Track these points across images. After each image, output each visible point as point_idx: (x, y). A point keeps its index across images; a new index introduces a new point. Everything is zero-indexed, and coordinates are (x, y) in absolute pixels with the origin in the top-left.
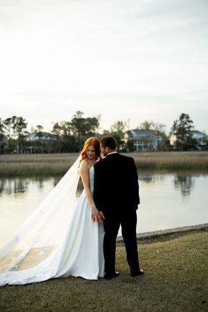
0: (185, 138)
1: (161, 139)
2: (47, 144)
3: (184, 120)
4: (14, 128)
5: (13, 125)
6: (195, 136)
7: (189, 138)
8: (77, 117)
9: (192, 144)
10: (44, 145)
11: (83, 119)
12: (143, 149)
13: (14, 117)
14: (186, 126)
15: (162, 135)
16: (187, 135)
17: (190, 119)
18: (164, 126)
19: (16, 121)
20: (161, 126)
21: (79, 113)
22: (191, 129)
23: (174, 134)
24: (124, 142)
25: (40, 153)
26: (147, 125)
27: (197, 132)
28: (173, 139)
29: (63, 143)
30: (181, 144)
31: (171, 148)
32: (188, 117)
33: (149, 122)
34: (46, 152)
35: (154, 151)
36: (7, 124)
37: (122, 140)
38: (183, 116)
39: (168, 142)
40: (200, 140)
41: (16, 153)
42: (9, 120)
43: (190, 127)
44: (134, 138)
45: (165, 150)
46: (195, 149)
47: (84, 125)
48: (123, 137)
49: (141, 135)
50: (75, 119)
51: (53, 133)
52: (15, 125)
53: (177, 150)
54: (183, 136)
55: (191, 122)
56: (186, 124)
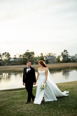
0: (66, 59)
1: (56, 59)
2: (17, 62)
3: (65, 52)
4: (5, 56)
5: (5, 55)
6: (69, 58)
7: (67, 58)
8: (27, 52)
9: (68, 60)
11: (29, 53)
12: (51, 63)
13: (6, 53)
14: (66, 54)
17: (67, 52)
21: (28, 50)
22: (68, 55)
23: (62, 57)
24: (45, 60)
28: (61, 59)
29: (23, 61)
30: (65, 60)
31: (61, 62)
32: (67, 51)
33: (51, 53)
34: (17, 65)
35: (55, 63)
36: (3, 55)
38: (65, 51)
39: (59, 60)
40: (71, 59)
41: (6, 65)
42: (4, 53)
44: (48, 59)
47: (30, 55)
49: (50, 58)
51: (19, 58)
53: (64, 63)
55: (68, 53)
56: (66, 53)
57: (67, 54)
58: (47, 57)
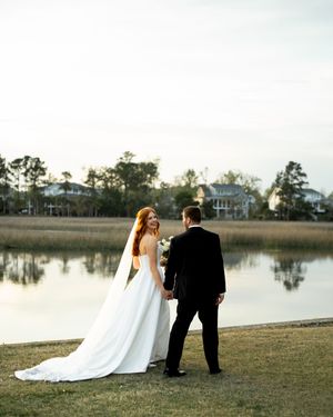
0: (293, 201)
1: (253, 201)
2: (76, 201)
3: (293, 172)
4: (25, 174)
5: (24, 170)
6: (308, 198)
7: (300, 201)
8: (125, 161)
9: (303, 211)
10: (72, 204)
11: (134, 164)
12: (227, 216)
13: (27, 158)
14: (295, 182)
15: (255, 193)
16: (297, 196)
17: (302, 172)
18: (257, 180)
19: (29, 163)
20: (252, 180)
21: (127, 154)
22: (304, 187)
23: (277, 194)
24: (198, 203)
25: (66, 215)
26: (232, 177)
27: (312, 191)
28: (274, 202)
30: (286, 209)
31: (270, 216)
32: (299, 168)
33: (235, 172)
34: (74, 214)
35: (243, 219)
36: (15, 168)
37: (196, 200)
38: (291, 166)
39: (266, 205)
40: (316, 204)
41: (26, 214)
42: (18, 161)
43: (302, 183)
44: (214, 198)
45: (261, 219)
46: (309, 218)
47: (134, 174)
48: (196, 196)
49: (224, 193)
50: (121, 164)
51: (86, 185)
52: (28, 171)
53: (281, 219)
54: (290, 197)
55: (304, 175)
56: (295, 178)
57: (301, 183)
58: (213, 190)
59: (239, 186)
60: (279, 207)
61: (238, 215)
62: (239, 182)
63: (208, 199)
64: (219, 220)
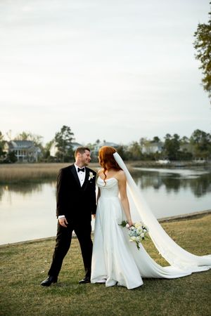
0: (66, 150)
1: (39, 151)
3: (66, 132)
7: (70, 150)
12: (24, 161)
14: (67, 138)
15: (40, 145)
16: (68, 147)
17: (71, 132)
18: (41, 137)
20: (38, 138)
22: (72, 141)
23: (56, 146)
24: (5, 153)
26: (25, 136)
27: (77, 144)
28: (54, 151)
30: (62, 155)
31: (52, 160)
32: (69, 129)
33: (27, 133)
35: (34, 162)
37: (4, 151)
38: (64, 128)
39: (48, 153)
44: (15, 149)
45: (46, 162)
48: (4, 148)
49: (22, 146)
53: (59, 162)
54: (64, 148)
55: (72, 134)
56: (67, 136)
57: (71, 139)
58: (14, 143)
59: (30, 141)
60: (57, 154)
61: (31, 160)
62: (29, 139)
63: (12, 150)
64: (19, 163)
